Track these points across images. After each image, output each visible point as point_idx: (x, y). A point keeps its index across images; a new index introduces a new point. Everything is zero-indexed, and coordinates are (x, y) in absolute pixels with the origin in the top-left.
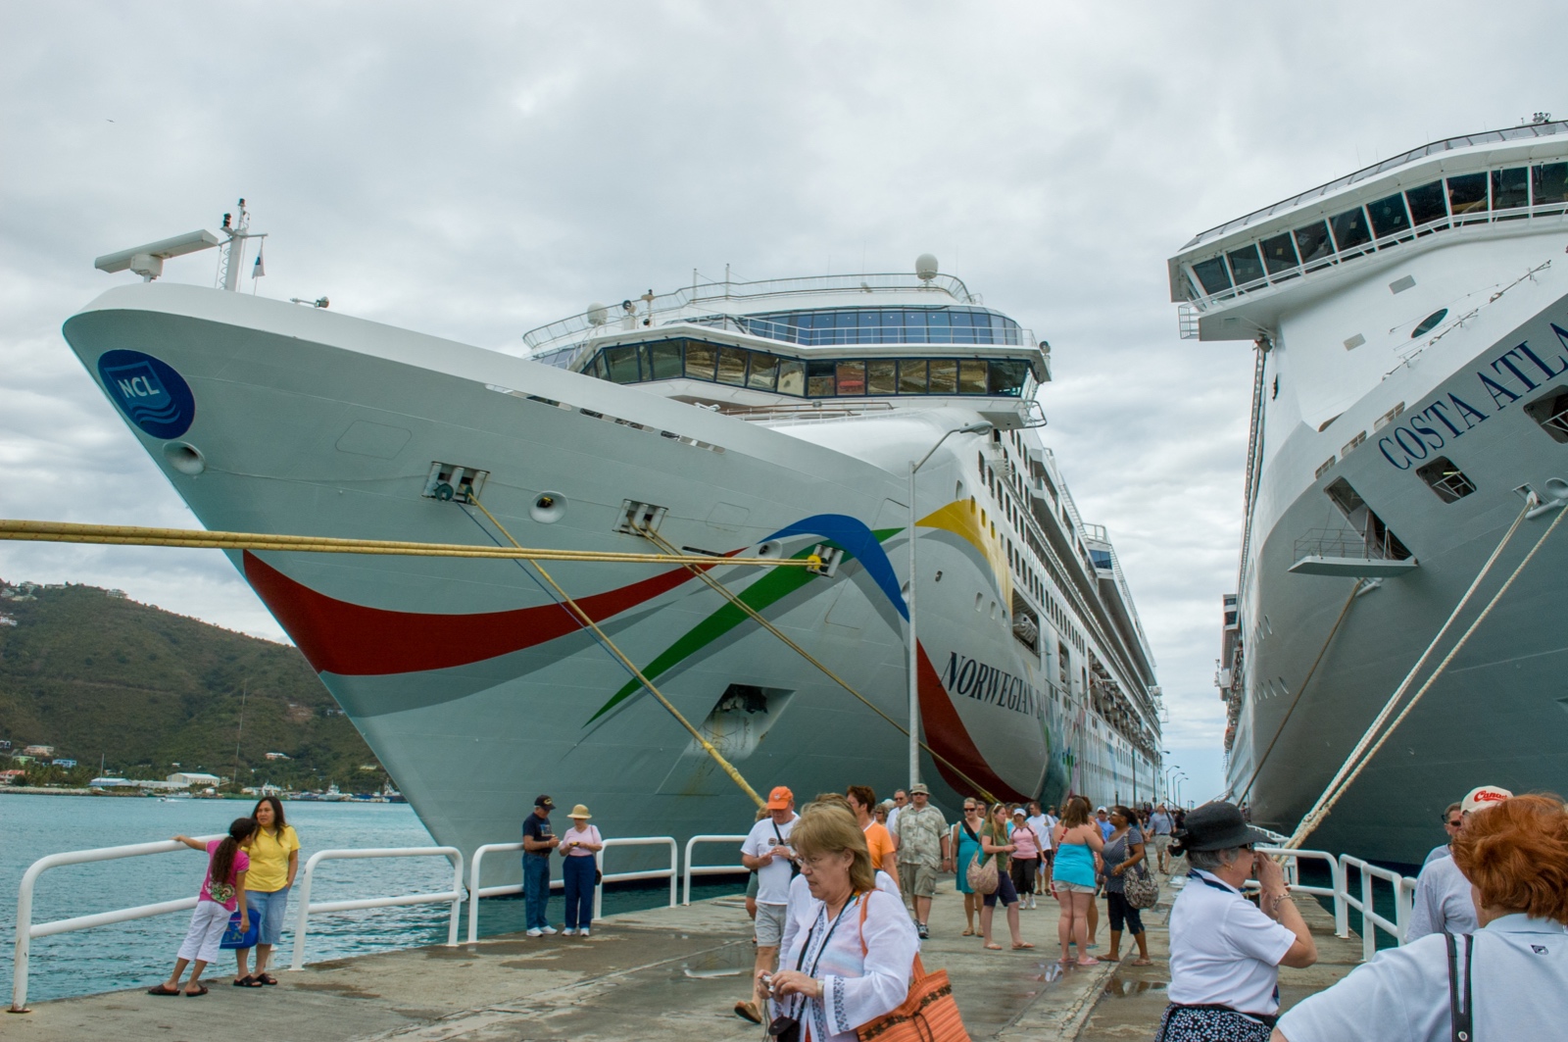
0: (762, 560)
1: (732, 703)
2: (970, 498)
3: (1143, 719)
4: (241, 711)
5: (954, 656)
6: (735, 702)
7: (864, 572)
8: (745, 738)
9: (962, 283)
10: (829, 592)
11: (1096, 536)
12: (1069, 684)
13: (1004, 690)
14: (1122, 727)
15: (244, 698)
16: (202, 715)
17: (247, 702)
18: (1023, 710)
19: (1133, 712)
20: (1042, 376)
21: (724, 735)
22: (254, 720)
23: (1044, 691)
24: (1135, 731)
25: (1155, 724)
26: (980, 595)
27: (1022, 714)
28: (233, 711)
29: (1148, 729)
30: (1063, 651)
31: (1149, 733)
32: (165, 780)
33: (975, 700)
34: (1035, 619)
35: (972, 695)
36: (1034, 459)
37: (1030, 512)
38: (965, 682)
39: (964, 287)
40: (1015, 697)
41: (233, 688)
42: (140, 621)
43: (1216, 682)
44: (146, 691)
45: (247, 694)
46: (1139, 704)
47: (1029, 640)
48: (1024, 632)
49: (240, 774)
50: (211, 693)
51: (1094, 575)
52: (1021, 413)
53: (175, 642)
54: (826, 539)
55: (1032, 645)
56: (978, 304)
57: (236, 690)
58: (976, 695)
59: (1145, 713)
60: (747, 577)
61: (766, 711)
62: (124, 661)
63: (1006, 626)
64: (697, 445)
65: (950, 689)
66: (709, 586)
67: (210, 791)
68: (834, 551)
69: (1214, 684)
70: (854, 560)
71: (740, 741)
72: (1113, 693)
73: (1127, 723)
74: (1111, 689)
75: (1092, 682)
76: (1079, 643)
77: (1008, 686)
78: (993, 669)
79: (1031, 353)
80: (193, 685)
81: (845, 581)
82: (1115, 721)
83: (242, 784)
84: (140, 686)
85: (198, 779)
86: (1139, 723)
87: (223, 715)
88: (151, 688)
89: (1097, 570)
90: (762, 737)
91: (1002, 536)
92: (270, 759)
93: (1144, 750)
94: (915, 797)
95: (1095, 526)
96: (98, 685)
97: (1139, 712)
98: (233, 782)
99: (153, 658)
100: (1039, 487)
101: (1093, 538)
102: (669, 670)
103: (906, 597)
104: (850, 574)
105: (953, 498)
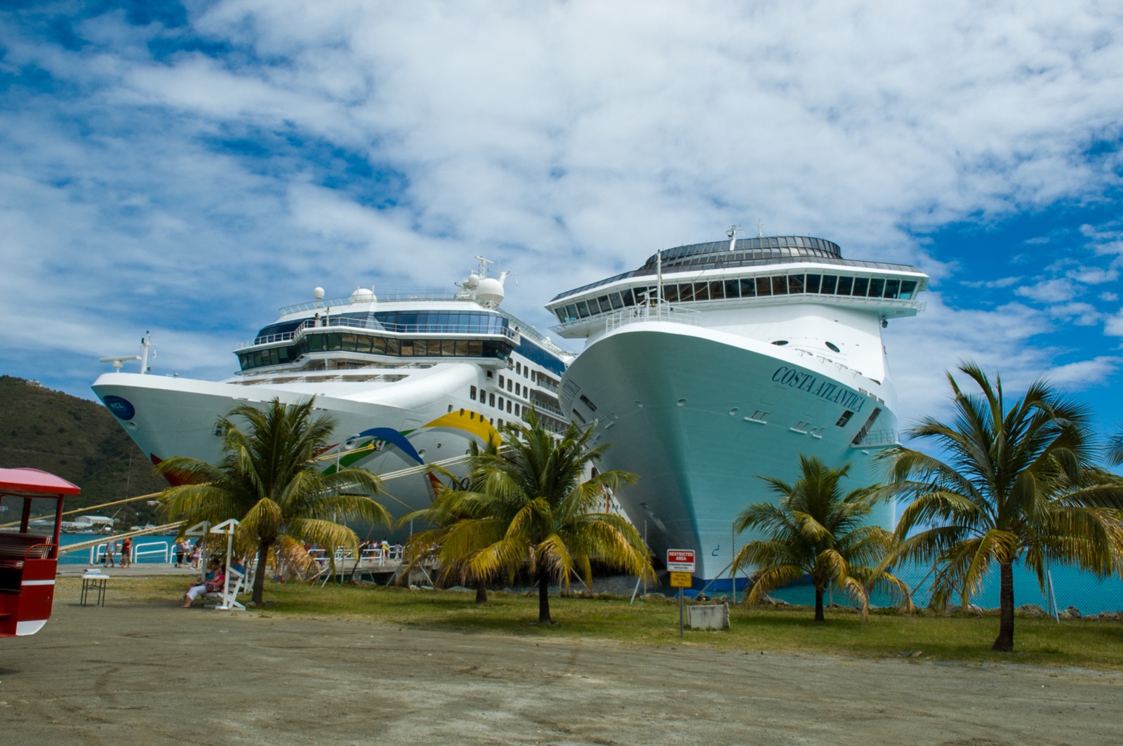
0: (348, 447)
2: (460, 410)
4: (128, 470)
7: (397, 448)
10: (381, 456)
15: (131, 460)
16: (99, 473)
17: (132, 463)
22: (137, 476)
28: (121, 470)
32: (74, 521)
37: (527, 399)
41: (121, 453)
42: (51, 403)
44: (57, 455)
45: (133, 458)
49: (128, 517)
50: (105, 457)
53: (78, 419)
54: (377, 437)
57: (123, 455)
60: (342, 454)
62: (40, 433)
67: (108, 529)
68: (382, 441)
70: (391, 444)
80: (92, 451)
81: (388, 451)
83: (129, 523)
84: (52, 452)
85: (98, 521)
87: (115, 474)
88: (62, 454)
91: (492, 419)
92: (150, 506)
96: (23, 451)
98: (124, 522)
99: (62, 430)
103: (421, 456)
104: (390, 449)
105: (447, 413)
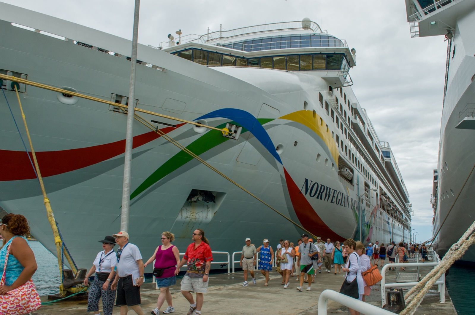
0: (197, 130)
1: (197, 198)
2: (313, 111)
3: (404, 214)
5: (307, 181)
6: (198, 198)
7: (254, 139)
8: (207, 214)
9: (318, 25)
10: (237, 147)
11: (385, 146)
12: (369, 198)
13: (333, 196)
14: (395, 216)
18: (344, 205)
19: (400, 212)
20: (351, 64)
21: (196, 212)
23: (356, 199)
24: (400, 218)
25: (409, 217)
26: (319, 155)
27: (343, 207)
29: (406, 218)
30: (367, 185)
31: (406, 219)
33: (319, 200)
34: (352, 171)
35: (318, 198)
36: (353, 107)
37: (350, 128)
38: (314, 192)
39: (319, 27)
40: (339, 200)
43: (431, 202)
46: (403, 209)
47: (349, 179)
48: (346, 175)
51: (383, 160)
52: (342, 79)
54: (232, 121)
55: (351, 181)
56: (325, 33)
58: (319, 197)
59: (405, 212)
60: (190, 138)
61: (214, 202)
63: (335, 170)
64: (152, 67)
65: (306, 194)
66: (169, 142)
68: (237, 127)
69: (430, 202)
70: (248, 132)
71: (205, 215)
72: (391, 204)
73: (397, 215)
74: (390, 203)
75: (381, 199)
76: (375, 184)
77: (336, 195)
78: (327, 188)
79: (345, 50)
81: (245, 142)
82: (392, 214)
86: (402, 215)
89: (385, 158)
90: (214, 213)
91: (333, 133)
93: (403, 224)
94: (318, 240)
95: (385, 142)
97: (402, 212)
100: (355, 118)
101: (384, 146)
102: (158, 182)
103: (279, 152)
104: (247, 139)
105: (302, 109)
